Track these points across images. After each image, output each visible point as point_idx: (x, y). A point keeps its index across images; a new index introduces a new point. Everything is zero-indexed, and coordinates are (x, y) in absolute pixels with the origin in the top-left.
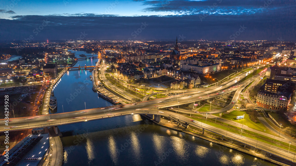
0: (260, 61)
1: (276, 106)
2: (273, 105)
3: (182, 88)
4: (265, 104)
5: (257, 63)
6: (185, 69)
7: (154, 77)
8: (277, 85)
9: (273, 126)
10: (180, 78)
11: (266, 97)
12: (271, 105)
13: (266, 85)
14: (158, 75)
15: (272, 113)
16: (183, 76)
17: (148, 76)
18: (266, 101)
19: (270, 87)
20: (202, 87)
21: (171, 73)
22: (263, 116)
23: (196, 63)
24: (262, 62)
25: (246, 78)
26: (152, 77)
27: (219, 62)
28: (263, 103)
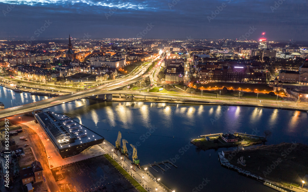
0: (152, 56)
1: (178, 81)
2: (176, 81)
3: (106, 80)
4: (171, 81)
5: (150, 58)
6: (97, 65)
7: (69, 75)
8: (174, 70)
9: (180, 91)
10: (96, 73)
11: (171, 76)
12: (174, 81)
13: (168, 70)
14: (72, 73)
15: (177, 85)
16: (100, 71)
17: (63, 74)
18: (171, 79)
19: (170, 72)
20: (121, 78)
21: (85, 70)
22: (173, 88)
23: (104, 60)
24: (153, 57)
25: (149, 69)
26: (67, 75)
27: (124, 57)
28: (170, 81)
